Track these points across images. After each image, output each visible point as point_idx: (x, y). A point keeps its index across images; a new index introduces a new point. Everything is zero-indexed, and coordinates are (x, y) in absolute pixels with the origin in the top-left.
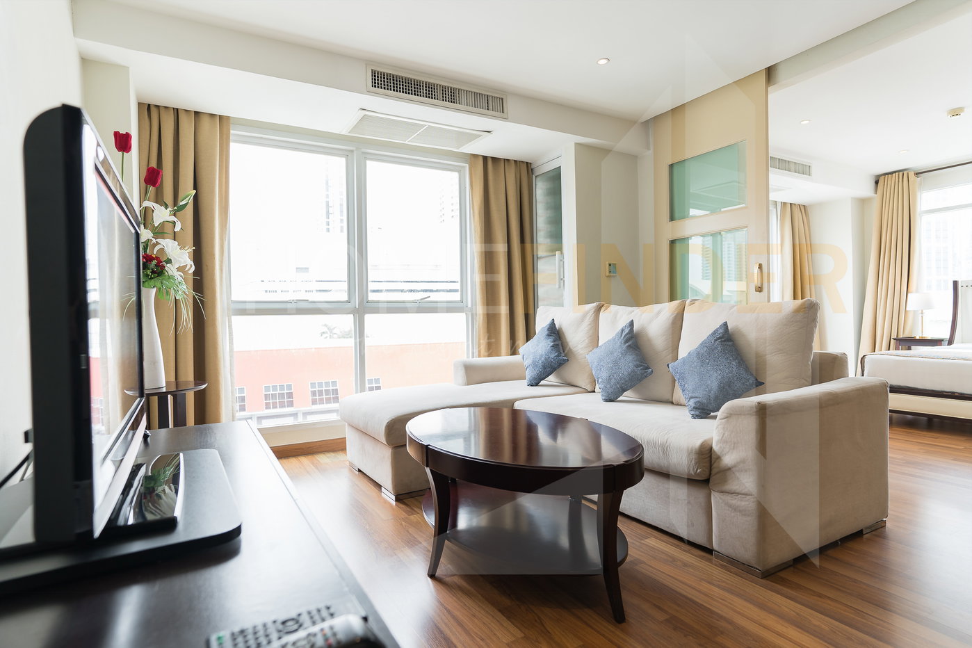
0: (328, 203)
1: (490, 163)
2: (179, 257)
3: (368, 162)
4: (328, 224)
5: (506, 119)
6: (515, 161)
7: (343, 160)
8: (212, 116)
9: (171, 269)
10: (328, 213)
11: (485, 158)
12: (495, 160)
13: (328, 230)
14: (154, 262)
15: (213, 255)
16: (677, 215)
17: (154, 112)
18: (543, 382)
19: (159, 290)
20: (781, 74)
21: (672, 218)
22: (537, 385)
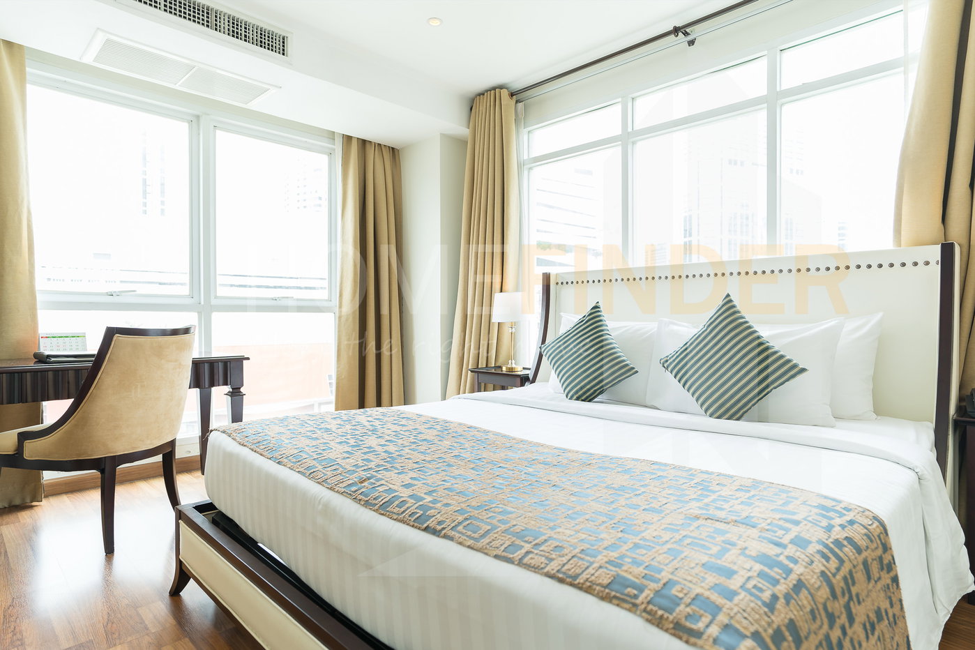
0: (145, 181)
4: (145, 205)
10: (145, 192)
13: (145, 212)
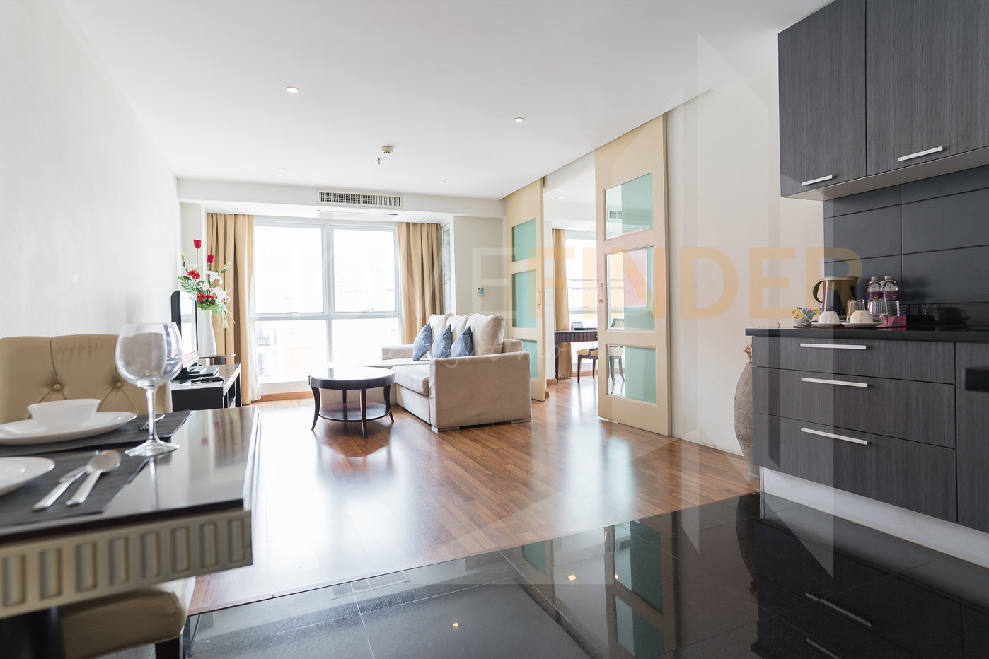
1: (411, 225)
2: (223, 296)
3: (335, 231)
5: (402, 209)
6: (428, 224)
7: (319, 231)
8: (244, 215)
9: (218, 301)
11: (408, 224)
12: (415, 224)
14: (210, 299)
15: (244, 290)
16: (516, 258)
17: (214, 216)
18: (422, 359)
19: (213, 311)
20: (548, 181)
21: (514, 260)
22: (418, 360)
